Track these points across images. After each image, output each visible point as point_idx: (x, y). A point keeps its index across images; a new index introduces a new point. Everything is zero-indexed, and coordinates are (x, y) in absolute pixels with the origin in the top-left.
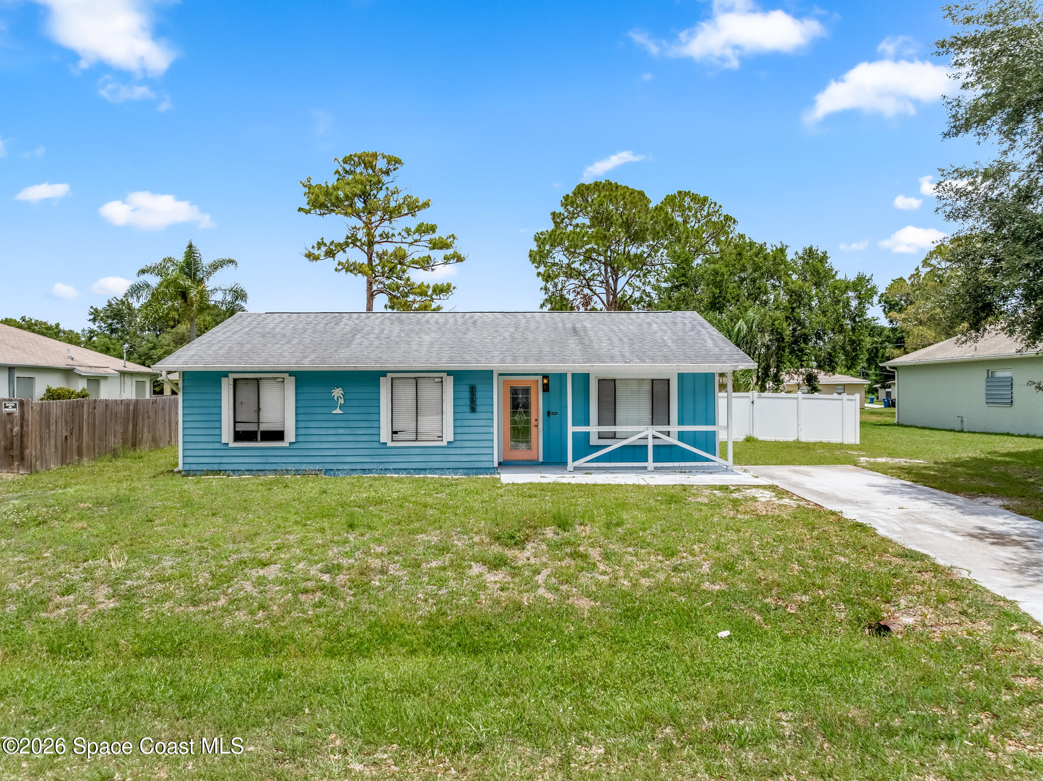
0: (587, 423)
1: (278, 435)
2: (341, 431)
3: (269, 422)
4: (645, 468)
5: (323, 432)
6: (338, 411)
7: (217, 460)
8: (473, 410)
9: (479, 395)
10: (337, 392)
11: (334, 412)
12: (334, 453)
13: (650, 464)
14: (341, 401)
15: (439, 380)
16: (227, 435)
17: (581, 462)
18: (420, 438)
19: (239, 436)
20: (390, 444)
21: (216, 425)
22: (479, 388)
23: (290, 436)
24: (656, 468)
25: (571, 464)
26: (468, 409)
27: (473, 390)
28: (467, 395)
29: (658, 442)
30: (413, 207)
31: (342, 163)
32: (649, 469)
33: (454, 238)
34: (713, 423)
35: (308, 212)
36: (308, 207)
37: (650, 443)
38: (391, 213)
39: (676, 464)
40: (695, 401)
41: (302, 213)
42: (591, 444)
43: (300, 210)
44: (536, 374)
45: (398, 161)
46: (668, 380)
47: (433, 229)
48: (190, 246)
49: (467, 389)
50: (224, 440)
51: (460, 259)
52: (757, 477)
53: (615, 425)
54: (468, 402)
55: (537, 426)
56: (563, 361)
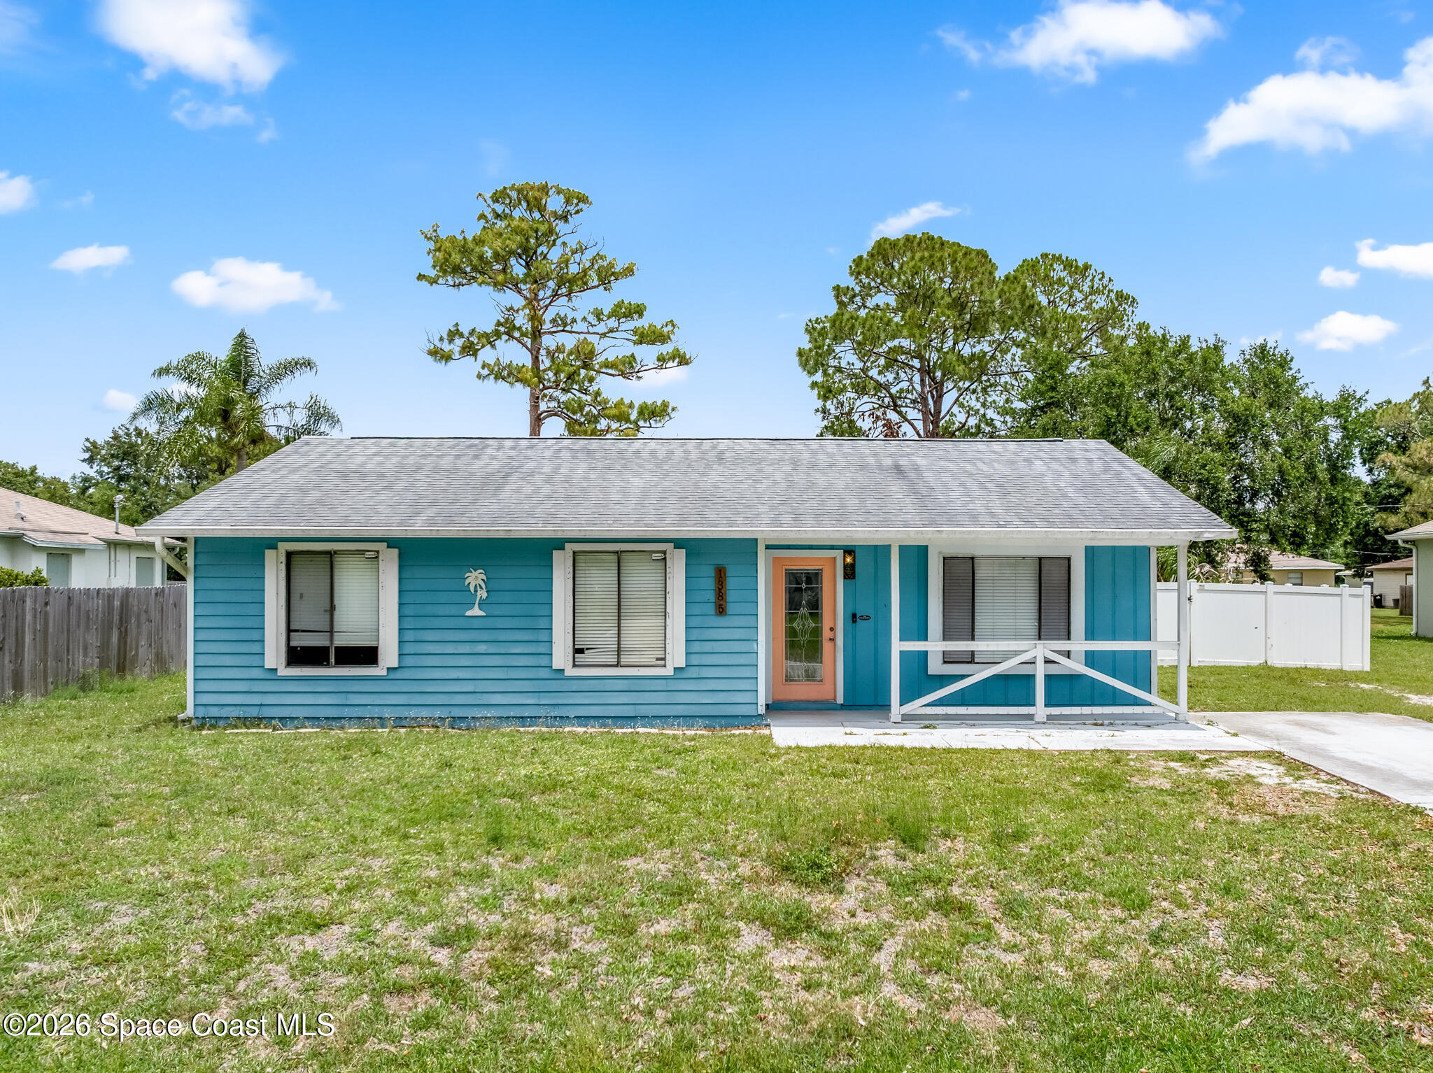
0: (924, 636)
1: (368, 655)
2: (482, 648)
3: (350, 632)
4: (1030, 717)
5: (450, 649)
6: (476, 611)
7: (256, 699)
8: (721, 610)
9: (731, 583)
10: (475, 578)
11: (469, 613)
12: (469, 687)
13: (1040, 710)
14: (483, 594)
15: (660, 556)
16: (274, 655)
17: (915, 707)
18: (624, 660)
19: (297, 656)
20: (570, 672)
21: (255, 635)
22: (731, 572)
23: (389, 656)
24: (1050, 717)
25: (896, 710)
26: (711, 608)
27: (721, 575)
28: (710, 583)
29: (1053, 669)
30: (607, 277)
31: (490, 201)
32: (1037, 719)
33: (674, 326)
34: (1148, 637)
35: (434, 281)
36: (432, 273)
37: (1040, 671)
38: (571, 284)
39: (1086, 710)
40: (1115, 597)
41: (424, 283)
42: (930, 673)
43: (421, 277)
44: (832, 547)
45: (583, 199)
46: (1069, 559)
47: (639, 311)
48: (242, 336)
49: (711, 572)
50: (269, 663)
51: (683, 361)
52: (1236, 735)
53: (973, 639)
54: (711, 596)
55: (833, 640)
56: (886, 523)
